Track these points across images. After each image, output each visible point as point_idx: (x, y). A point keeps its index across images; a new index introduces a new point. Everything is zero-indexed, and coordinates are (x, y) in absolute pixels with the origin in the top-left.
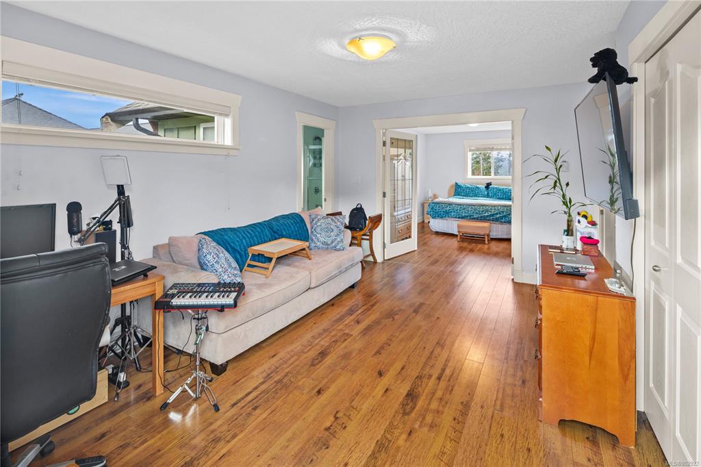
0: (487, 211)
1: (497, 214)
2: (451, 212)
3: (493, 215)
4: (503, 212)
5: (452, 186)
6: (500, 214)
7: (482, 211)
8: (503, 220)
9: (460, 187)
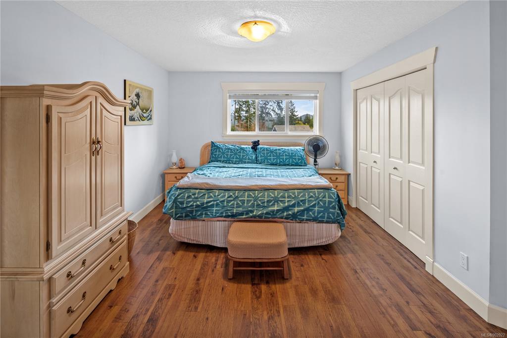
0: (276, 200)
1: (294, 206)
2: (212, 206)
3: (286, 209)
4: (304, 201)
5: (205, 147)
6: (299, 205)
7: (268, 201)
8: (305, 217)
9: (218, 148)
